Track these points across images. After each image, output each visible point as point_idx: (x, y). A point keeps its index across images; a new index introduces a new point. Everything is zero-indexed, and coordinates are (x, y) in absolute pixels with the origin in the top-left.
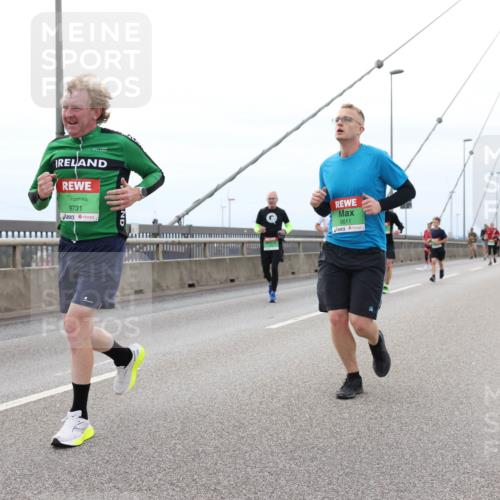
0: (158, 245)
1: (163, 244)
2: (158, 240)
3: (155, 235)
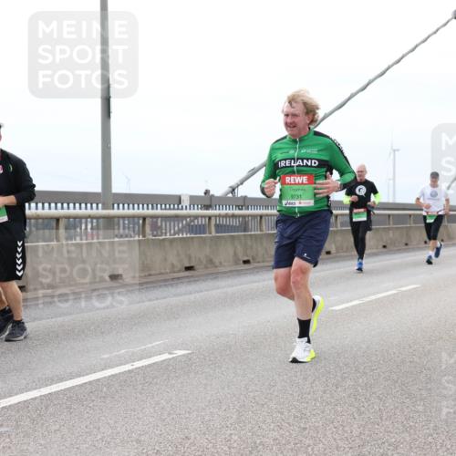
0: (210, 218)
1: (216, 216)
2: (210, 212)
3: (207, 207)
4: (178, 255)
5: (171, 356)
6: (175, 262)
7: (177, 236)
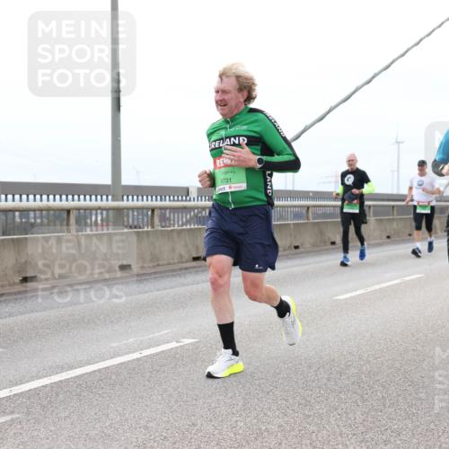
4: (186, 246)
5: (178, 345)
6: (183, 253)
7: (185, 227)
